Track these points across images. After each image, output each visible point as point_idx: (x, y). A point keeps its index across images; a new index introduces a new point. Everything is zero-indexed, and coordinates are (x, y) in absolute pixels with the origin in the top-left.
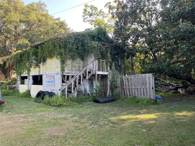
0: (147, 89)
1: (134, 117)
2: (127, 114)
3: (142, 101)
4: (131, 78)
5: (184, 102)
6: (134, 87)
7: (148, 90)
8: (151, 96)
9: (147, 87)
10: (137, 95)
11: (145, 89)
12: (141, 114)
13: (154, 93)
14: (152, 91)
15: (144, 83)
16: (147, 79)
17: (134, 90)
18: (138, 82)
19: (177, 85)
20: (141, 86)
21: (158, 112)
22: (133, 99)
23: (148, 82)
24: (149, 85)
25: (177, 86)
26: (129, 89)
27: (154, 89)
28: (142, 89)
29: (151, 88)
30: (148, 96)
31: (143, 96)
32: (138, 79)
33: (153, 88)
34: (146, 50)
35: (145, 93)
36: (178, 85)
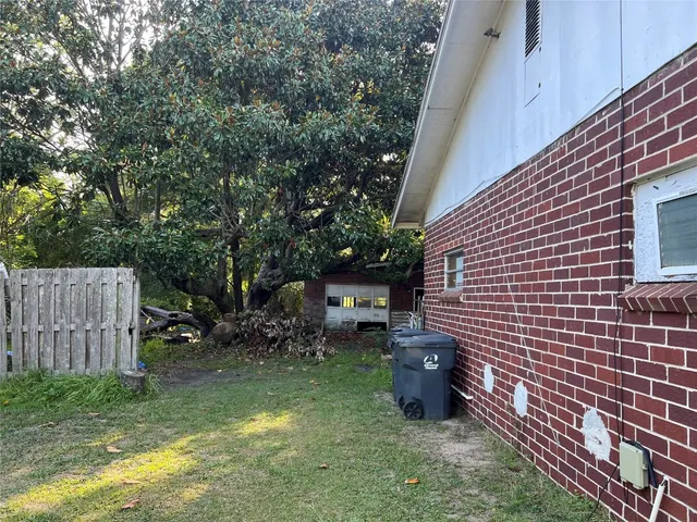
0: (106, 333)
1: (91, 486)
2: (42, 478)
3: (80, 387)
4: (25, 281)
5: (220, 376)
6: (41, 328)
7: (110, 337)
8: (122, 366)
9: (104, 326)
10: (49, 363)
11: (94, 336)
12: (112, 456)
13: (135, 349)
14: (129, 340)
15: (92, 309)
16: (110, 291)
17: (34, 339)
18: (62, 304)
19: (172, 315)
20: (78, 321)
21: (180, 434)
22: (31, 385)
23: (112, 304)
24: (114, 317)
25: (170, 316)
26: (9, 334)
27: (135, 333)
28: (80, 336)
29: (125, 329)
30: (110, 366)
31: (81, 367)
32: (64, 289)
33: (131, 331)
34: (105, 167)
35: (92, 350)
36: (176, 315)
